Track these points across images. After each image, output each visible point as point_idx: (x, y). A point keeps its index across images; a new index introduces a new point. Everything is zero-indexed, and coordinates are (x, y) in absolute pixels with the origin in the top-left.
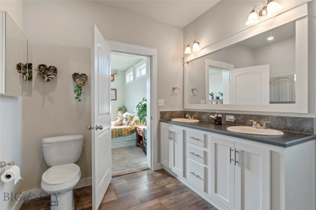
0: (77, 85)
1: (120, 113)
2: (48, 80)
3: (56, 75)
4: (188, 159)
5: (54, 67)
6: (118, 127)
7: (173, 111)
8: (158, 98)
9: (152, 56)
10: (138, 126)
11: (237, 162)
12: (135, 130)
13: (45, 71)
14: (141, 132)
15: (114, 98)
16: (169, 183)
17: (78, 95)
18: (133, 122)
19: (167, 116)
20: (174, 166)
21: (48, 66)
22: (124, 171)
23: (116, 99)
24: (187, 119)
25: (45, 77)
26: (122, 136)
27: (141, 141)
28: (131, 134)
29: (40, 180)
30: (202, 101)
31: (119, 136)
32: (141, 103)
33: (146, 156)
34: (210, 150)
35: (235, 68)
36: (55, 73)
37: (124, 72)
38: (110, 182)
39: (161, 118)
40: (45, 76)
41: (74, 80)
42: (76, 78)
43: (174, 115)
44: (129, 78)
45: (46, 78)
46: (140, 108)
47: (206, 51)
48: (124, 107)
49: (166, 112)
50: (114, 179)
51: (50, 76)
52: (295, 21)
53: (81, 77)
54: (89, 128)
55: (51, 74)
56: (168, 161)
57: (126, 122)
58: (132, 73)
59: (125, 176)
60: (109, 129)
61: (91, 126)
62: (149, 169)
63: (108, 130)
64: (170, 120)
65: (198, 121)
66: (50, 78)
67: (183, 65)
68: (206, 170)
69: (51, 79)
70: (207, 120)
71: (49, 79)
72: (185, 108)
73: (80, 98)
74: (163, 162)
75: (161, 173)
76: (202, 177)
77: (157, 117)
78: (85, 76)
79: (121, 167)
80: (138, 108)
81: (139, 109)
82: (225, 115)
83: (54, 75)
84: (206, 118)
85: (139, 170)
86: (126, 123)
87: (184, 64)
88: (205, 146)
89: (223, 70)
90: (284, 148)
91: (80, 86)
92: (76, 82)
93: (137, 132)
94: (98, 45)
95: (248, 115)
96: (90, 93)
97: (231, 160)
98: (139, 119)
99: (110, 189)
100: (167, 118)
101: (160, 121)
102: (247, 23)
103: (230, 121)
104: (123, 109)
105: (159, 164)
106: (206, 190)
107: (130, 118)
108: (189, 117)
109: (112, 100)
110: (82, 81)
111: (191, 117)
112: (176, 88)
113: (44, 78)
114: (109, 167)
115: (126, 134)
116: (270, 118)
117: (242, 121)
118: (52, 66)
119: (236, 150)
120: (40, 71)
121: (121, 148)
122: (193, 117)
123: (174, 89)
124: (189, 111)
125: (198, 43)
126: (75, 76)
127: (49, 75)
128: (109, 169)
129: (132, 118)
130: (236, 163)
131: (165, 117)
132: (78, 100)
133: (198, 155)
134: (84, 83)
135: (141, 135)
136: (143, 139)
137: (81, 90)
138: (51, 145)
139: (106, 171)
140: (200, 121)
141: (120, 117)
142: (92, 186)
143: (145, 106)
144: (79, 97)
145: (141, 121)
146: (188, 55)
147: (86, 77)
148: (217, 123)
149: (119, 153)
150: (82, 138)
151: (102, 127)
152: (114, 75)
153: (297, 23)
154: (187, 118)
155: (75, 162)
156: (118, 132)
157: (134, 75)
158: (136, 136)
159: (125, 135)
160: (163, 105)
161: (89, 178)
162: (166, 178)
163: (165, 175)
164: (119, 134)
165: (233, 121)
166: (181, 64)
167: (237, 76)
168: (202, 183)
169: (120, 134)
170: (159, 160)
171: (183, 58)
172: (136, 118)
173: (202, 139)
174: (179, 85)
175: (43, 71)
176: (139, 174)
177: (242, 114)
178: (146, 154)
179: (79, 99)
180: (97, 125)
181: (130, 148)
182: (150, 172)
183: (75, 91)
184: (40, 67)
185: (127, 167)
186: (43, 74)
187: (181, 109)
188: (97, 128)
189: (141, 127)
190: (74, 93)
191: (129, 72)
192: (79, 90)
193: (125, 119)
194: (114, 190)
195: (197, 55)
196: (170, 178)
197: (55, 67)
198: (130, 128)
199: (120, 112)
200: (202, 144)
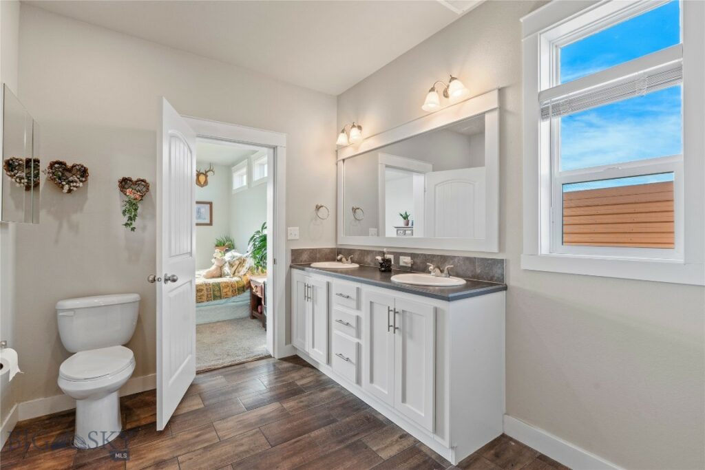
0: (127, 200)
1: (217, 253)
2: (70, 191)
3: (85, 181)
4: (335, 332)
5: (82, 166)
6: (212, 281)
7: (316, 249)
8: (288, 225)
9: (276, 147)
10: (253, 278)
11: (397, 328)
12: (248, 286)
13: (63, 174)
14: (259, 289)
15: (208, 221)
16: (303, 377)
17: (130, 219)
18: (243, 270)
19: (305, 257)
20: (313, 347)
21: (69, 164)
22: (221, 361)
23: (211, 224)
24: (340, 264)
25: (63, 185)
26: (220, 297)
27: (259, 307)
28: (239, 294)
29: (55, 374)
30: (372, 230)
31: (215, 298)
32: (258, 232)
33: (266, 334)
34: (364, 314)
35: (434, 170)
36: (83, 177)
37: (229, 168)
38: (193, 382)
39: (293, 261)
40: (64, 183)
41: (122, 191)
42: (126, 186)
43: (318, 256)
44: (239, 180)
45: (66, 187)
46: (257, 243)
47: (373, 143)
48: (228, 239)
49: (302, 251)
50: (201, 376)
51: (75, 184)
52: (484, 113)
53: (136, 184)
54: (151, 279)
55: (76, 179)
56: (304, 338)
57: (230, 269)
58: (245, 170)
59: (221, 371)
60: (191, 282)
61: (155, 277)
62: (270, 356)
63: (188, 284)
64: (309, 266)
65: (357, 266)
66: (74, 186)
67: (337, 164)
68: (359, 346)
69: (75, 189)
70: (372, 265)
71: (72, 188)
72: (339, 243)
73: (134, 224)
74: (296, 342)
75: (291, 362)
76: (353, 359)
77: (285, 260)
78: (143, 183)
79: (216, 355)
80: (252, 243)
81: (254, 244)
82: (397, 255)
83: (81, 181)
84: (372, 261)
85: (251, 359)
86: (229, 271)
87: (337, 162)
88: (358, 308)
89: (414, 173)
90: (447, 302)
91: (135, 202)
92: (126, 194)
93: (252, 289)
94: (170, 132)
95: (429, 255)
96: (154, 216)
97: (389, 326)
98: (255, 264)
99: (192, 391)
100: (305, 261)
101: (291, 267)
102: (424, 107)
103: (404, 265)
104: (226, 245)
105: (289, 346)
106: (359, 381)
107: (237, 262)
108: (344, 259)
109: (197, 224)
110: (139, 193)
111: (347, 260)
112: (322, 206)
113: (62, 187)
114: (191, 353)
115: (230, 293)
116: (456, 260)
117: (421, 265)
118: (78, 163)
119: (396, 311)
120: (53, 173)
121: (218, 322)
122: (349, 260)
123: (318, 208)
124: (345, 249)
125: (360, 128)
126: (125, 183)
127: (72, 182)
128: (190, 356)
129: (242, 262)
130: (396, 330)
131: (301, 259)
132: (129, 228)
133: (348, 324)
134: (142, 196)
135: (259, 294)
136: (263, 303)
137: (136, 210)
138: (75, 313)
139: (184, 360)
140: (360, 266)
141: (218, 260)
142: (155, 390)
143: (264, 239)
144: (131, 224)
145: (258, 268)
146: (345, 147)
147: (147, 186)
148: (383, 269)
149: (213, 332)
150: (138, 300)
151: (175, 278)
152: (208, 174)
153: (487, 117)
154: (340, 260)
155: (124, 344)
156: (214, 291)
157: (250, 174)
158: (249, 298)
159: (227, 297)
160: (297, 237)
161: (150, 375)
162: (300, 369)
163: (297, 366)
164: (214, 294)
165: (410, 265)
166: (334, 162)
167: (436, 185)
168: (353, 369)
169: (217, 294)
170: (289, 339)
171: (337, 151)
172: (251, 262)
173: (354, 295)
174: (327, 201)
175: (60, 173)
176: (249, 366)
177: (422, 254)
178: (264, 326)
179: (132, 226)
180: (166, 275)
181: (237, 321)
182: (271, 361)
183: (124, 212)
184: (52, 165)
185: (228, 355)
186: (60, 179)
187: (331, 245)
188: (166, 280)
189: (260, 280)
190: (122, 215)
191: (238, 169)
192: (131, 211)
193: (227, 264)
194: (200, 395)
195: (357, 148)
196: (306, 369)
197: (85, 166)
198: (237, 282)
199: (217, 250)
200: (354, 304)
